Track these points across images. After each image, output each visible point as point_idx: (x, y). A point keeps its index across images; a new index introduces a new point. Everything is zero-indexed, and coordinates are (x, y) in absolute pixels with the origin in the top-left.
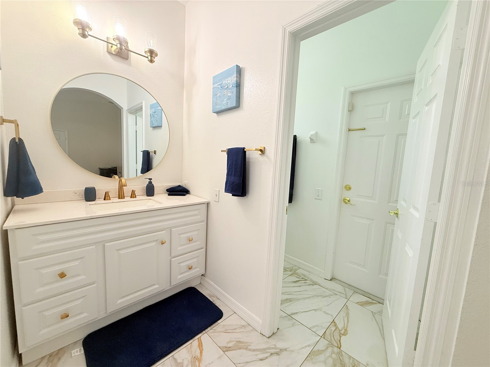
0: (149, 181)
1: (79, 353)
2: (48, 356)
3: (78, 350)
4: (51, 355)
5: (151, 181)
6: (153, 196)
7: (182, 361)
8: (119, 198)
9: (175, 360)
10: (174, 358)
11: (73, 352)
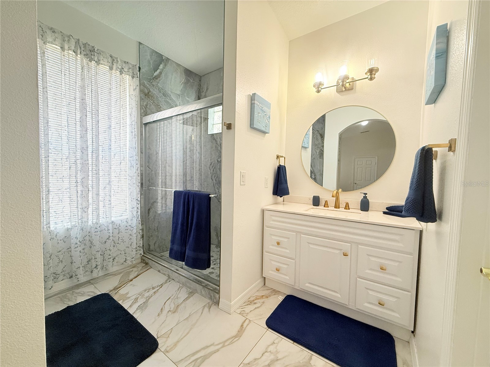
0: (364, 195)
1: (280, 299)
2: (273, 290)
3: (282, 298)
4: (274, 290)
5: (366, 195)
6: (368, 211)
7: (312, 365)
8: (335, 208)
9: (311, 359)
10: (311, 357)
11: (280, 296)
